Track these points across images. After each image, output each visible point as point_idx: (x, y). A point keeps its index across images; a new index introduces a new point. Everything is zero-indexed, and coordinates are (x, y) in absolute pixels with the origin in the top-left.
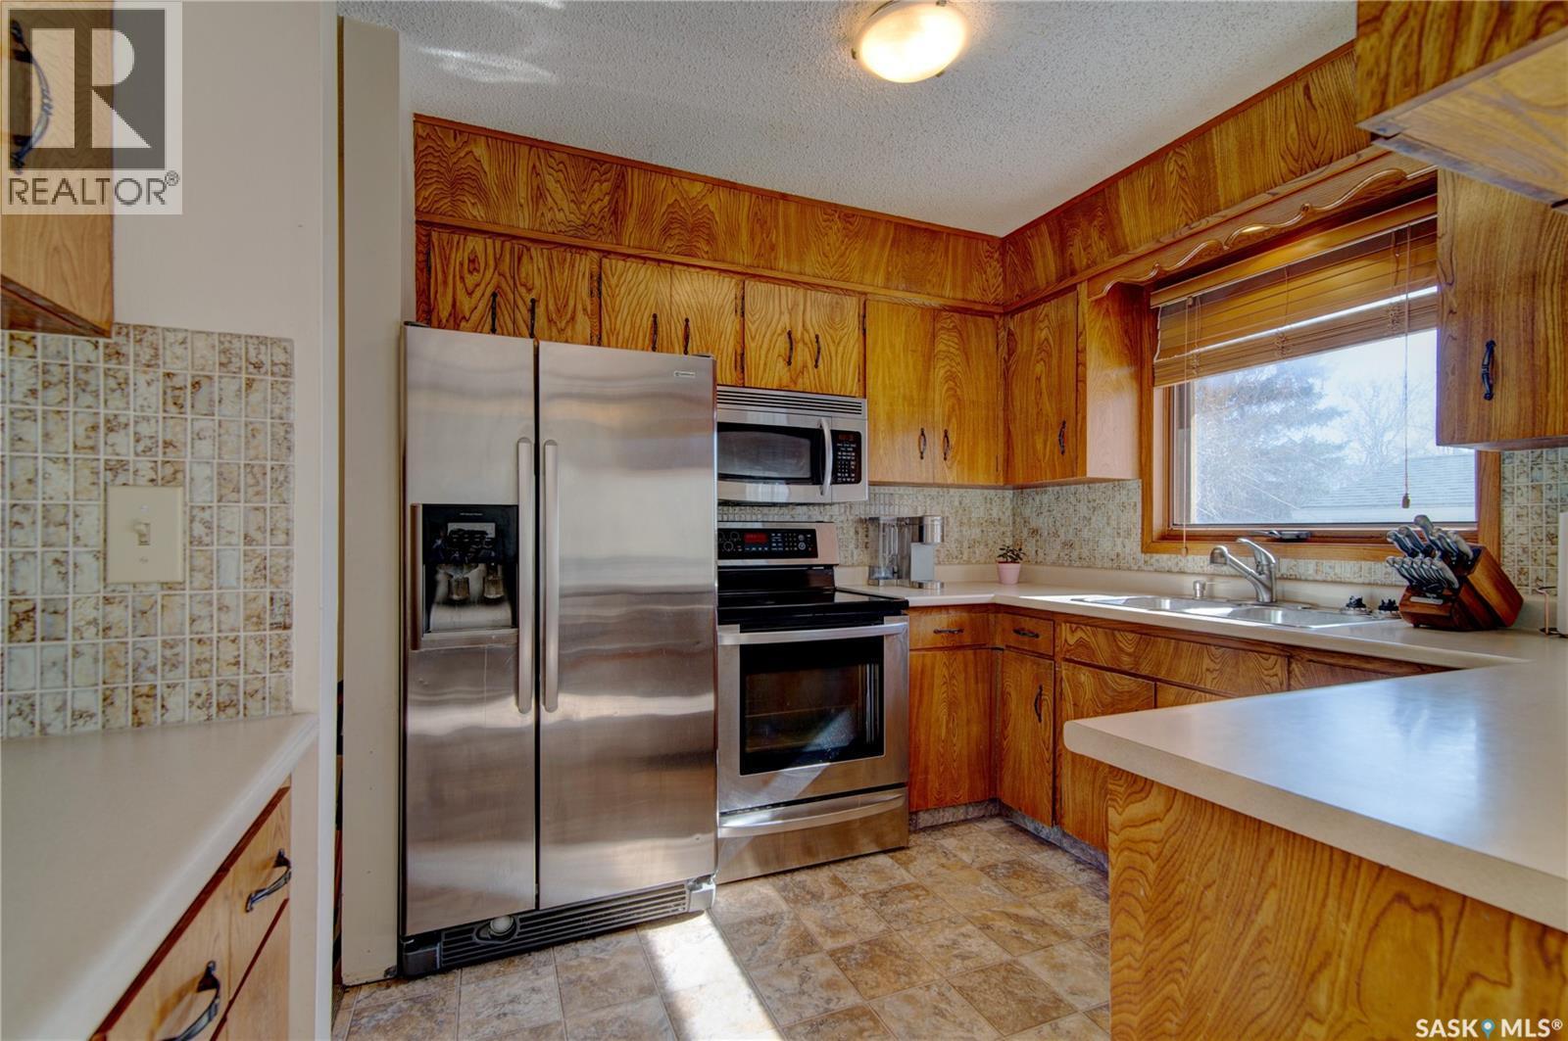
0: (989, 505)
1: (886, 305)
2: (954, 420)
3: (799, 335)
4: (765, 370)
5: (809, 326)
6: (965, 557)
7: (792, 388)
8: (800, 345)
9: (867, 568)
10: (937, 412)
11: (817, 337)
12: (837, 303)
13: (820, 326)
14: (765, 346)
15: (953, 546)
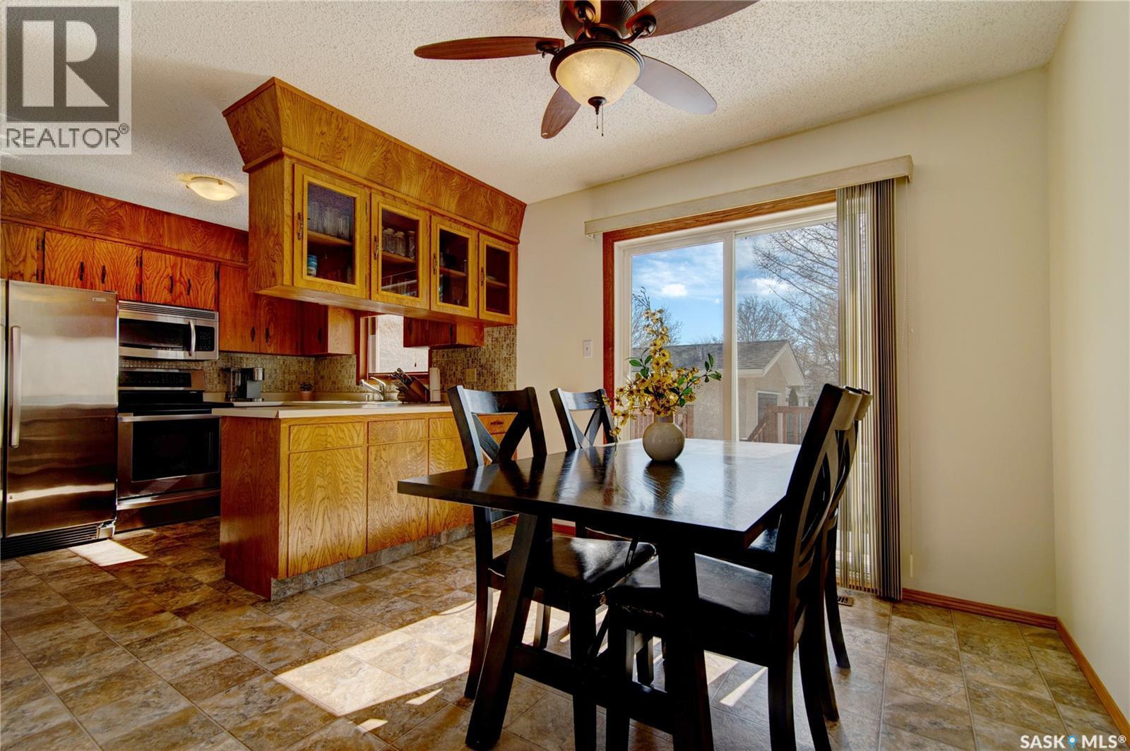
0: (300, 365)
1: (232, 269)
2: (272, 324)
3: (178, 279)
4: (155, 294)
5: (184, 275)
6: (286, 389)
7: (173, 303)
8: (178, 284)
9: (224, 394)
10: (262, 319)
11: (189, 280)
12: (202, 265)
13: (190, 275)
14: (156, 283)
15: (279, 384)
